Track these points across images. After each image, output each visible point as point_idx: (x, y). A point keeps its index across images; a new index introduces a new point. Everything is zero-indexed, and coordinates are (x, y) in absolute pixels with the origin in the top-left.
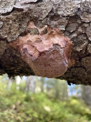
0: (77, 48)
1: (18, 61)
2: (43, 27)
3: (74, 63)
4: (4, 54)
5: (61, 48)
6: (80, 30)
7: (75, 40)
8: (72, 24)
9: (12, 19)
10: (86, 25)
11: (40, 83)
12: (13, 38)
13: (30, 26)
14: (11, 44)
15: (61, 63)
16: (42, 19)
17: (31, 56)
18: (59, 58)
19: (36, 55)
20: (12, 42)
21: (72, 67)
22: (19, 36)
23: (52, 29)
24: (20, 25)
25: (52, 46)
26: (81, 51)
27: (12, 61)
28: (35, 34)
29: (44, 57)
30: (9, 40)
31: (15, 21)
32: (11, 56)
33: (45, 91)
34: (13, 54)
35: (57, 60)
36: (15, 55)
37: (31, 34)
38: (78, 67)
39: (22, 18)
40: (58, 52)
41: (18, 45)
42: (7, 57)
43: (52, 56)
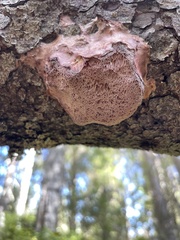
0: (159, 54)
1: (36, 98)
2: (88, 22)
3: (155, 88)
4: (7, 83)
5: (129, 49)
6: (159, 23)
7: (152, 40)
8: (143, 16)
9: (27, 11)
10: (169, 14)
11: (67, 213)
12: (28, 46)
13: (62, 23)
14: (22, 59)
15: (130, 80)
16: (86, 9)
17: (69, 68)
18: (127, 70)
19: (78, 67)
20: (26, 54)
21: (151, 98)
22: (41, 41)
23: (107, 22)
24: (43, 21)
25: (110, 48)
26: (166, 58)
27: (23, 99)
28: (73, 34)
29: (96, 67)
30: (20, 50)
31: (33, 14)
32: (22, 86)
33: (79, 230)
34: (25, 81)
35: (121, 75)
36: (30, 84)
37: (66, 35)
38: (164, 96)
39: (48, 9)
40: (123, 57)
41: (37, 58)
42: (13, 91)
43: (111, 66)
